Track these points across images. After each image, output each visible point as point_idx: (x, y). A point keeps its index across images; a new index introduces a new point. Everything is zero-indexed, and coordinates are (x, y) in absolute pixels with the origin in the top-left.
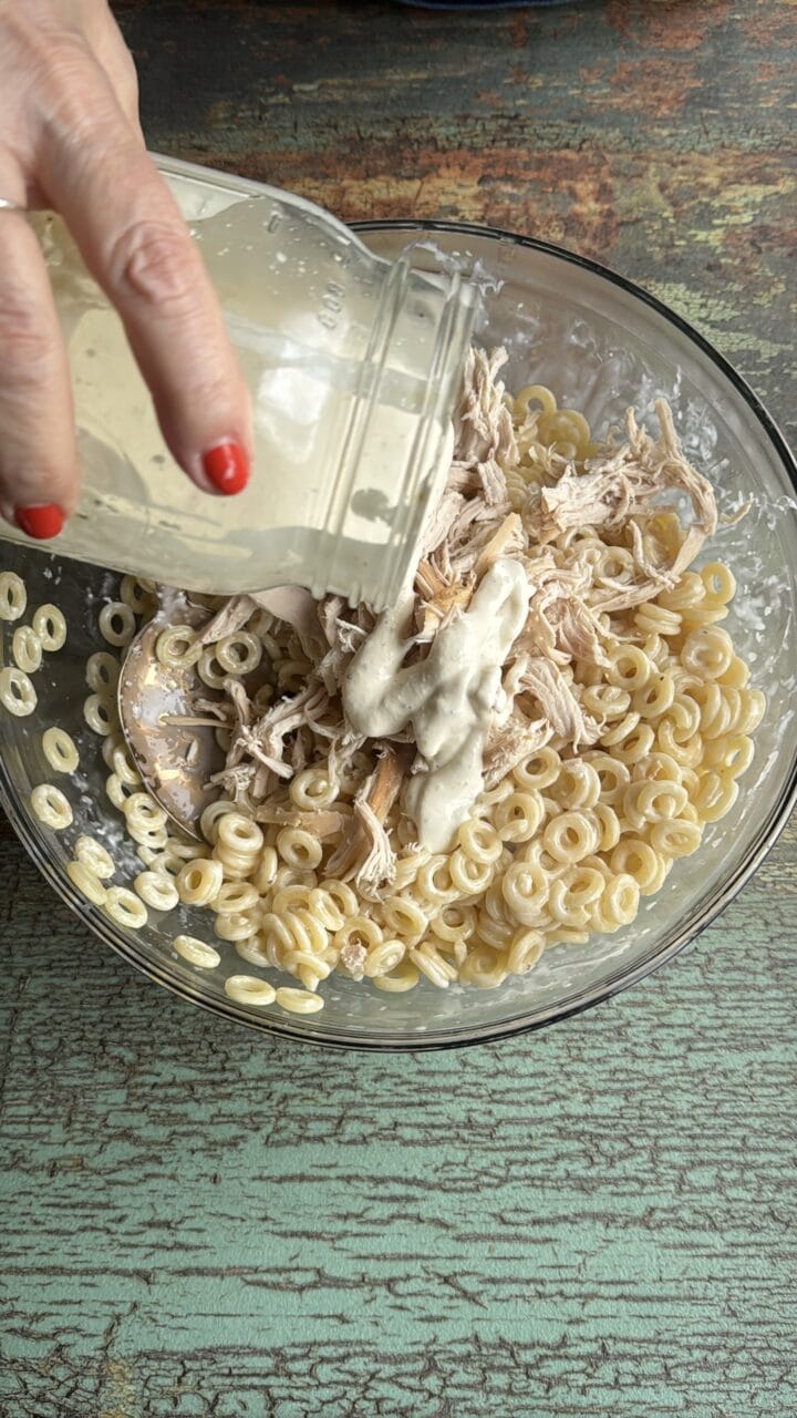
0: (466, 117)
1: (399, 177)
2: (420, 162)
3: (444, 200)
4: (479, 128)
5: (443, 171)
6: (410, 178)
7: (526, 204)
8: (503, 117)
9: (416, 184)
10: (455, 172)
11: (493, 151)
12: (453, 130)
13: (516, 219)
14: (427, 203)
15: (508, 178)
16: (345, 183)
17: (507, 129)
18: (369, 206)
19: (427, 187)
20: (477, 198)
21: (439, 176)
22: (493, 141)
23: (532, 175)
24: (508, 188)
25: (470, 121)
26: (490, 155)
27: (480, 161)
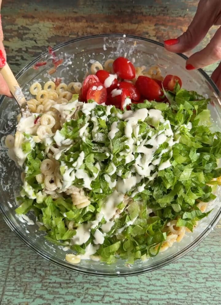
0: (151, 7)
1: (132, 23)
2: (138, 19)
3: (144, 30)
4: (155, 10)
5: (144, 22)
6: (135, 23)
7: (168, 32)
8: (162, 7)
9: (137, 25)
10: (148, 22)
11: (159, 17)
12: (148, 10)
13: (165, 37)
14: (139, 31)
15: (163, 25)
16: (116, 24)
17: (163, 11)
18: (123, 31)
19: (140, 26)
20: (154, 30)
21: (143, 23)
22: (159, 14)
23: (170, 24)
24: (163, 28)
25: (153, 8)
26: (158, 18)
27: (155, 20)
